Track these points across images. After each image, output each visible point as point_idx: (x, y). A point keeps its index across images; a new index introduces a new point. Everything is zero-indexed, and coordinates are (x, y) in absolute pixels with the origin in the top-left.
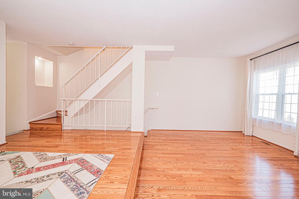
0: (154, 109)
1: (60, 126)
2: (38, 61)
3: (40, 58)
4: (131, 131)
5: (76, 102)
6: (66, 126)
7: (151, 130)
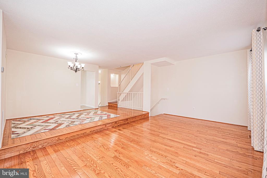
0: (165, 100)
1: (116, 105)
2: (112, 76)
3: (113, 74)
4: (143, 111)
5: (123, 94)
6: (119, 106)
7: (164, 114)
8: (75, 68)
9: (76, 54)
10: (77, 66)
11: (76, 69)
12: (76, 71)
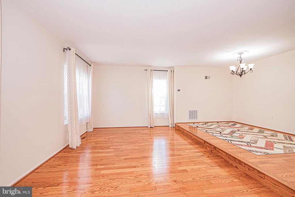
8: (239, 71)
9: (240, 54)
10: (243, 69)
11: (242, 73)
12: (241, 75)
